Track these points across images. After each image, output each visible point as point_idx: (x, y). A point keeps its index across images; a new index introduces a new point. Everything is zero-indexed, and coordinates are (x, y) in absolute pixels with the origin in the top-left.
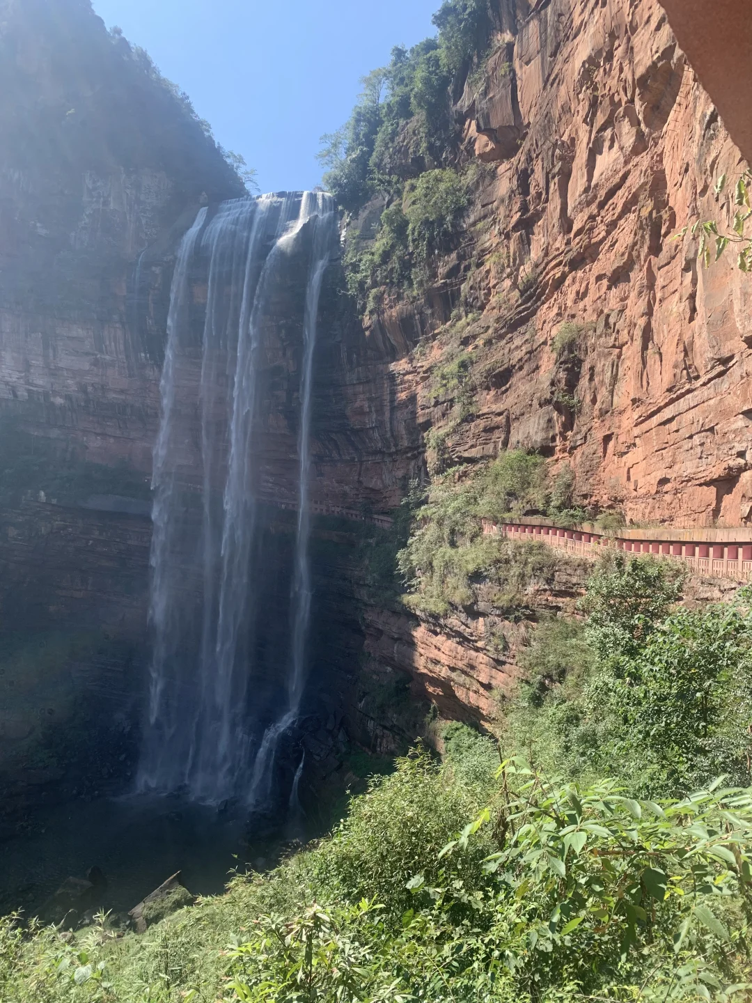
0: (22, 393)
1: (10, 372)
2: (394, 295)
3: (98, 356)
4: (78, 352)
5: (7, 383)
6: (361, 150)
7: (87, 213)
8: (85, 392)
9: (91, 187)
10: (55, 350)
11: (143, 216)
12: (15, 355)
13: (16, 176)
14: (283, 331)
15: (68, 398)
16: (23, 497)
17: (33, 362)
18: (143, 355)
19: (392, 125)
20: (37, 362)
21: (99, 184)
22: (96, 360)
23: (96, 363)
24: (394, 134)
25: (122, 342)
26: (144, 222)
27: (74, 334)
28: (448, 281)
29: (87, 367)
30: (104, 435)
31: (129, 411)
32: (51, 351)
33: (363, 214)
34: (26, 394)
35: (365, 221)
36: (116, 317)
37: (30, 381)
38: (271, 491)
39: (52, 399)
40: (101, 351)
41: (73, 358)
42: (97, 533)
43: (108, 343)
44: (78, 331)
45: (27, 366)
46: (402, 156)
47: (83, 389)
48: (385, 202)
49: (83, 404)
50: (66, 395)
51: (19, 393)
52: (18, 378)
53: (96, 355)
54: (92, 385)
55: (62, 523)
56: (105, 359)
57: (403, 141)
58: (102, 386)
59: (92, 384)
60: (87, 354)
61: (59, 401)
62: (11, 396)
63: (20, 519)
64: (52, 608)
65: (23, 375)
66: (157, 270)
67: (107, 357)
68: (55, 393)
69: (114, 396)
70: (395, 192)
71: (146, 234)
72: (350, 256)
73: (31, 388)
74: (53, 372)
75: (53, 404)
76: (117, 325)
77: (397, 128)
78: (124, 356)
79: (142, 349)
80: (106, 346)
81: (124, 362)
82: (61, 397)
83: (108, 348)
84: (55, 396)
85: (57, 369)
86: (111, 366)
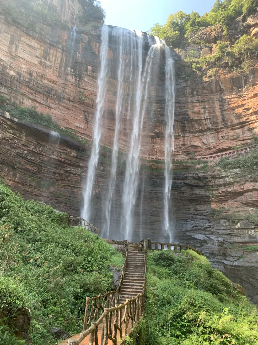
3: (43, 60)
4: (31, 54)
8: (31, 74)
10: (17, 47)
15: (19, 74)
18: (69, 69)
22: (42, 62)
23: (40, 63)
25: (59, 58)
27: (32, 44)
29: (36, 62)
31: (53, 92)
32: (14, 47)
36: (60, 46)
39: (8, 71)
40: (45, 59)
41: (28, 55)
43: (51, 56)
44: (35, 44)
46: (207, 36)
48: (200, 48)
49: (27, 80)
50: (18, 72)
53: (42, 60)
54: (37, 72)
56: (46, 63)
58: (42, 75)
60: (37, 57)
61: (12, 73)
67: (48, 63)
68: (11, 68)
69: (47, 82)
74: (13, 57)
75: (7, 73)
76: (59, 50)
78: (58, 66)
79: (70, 66)
80: (49, 57)
81: (57, 69)
82: (14, 71)
83: (50, 59)
84: (10, 70)
85: (17, 56)
86: (49, 68)
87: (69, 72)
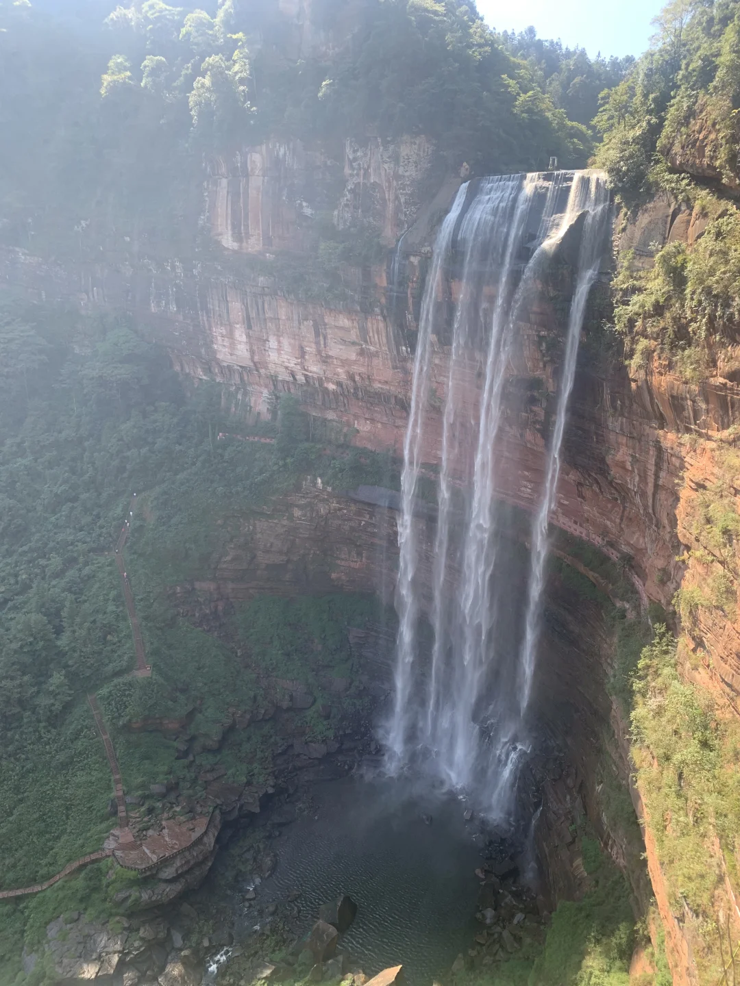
0: (301, 378)
1: (289, 358)
2: (664, 360)
3: (364, 346)
4: (345, 341)
5: (287, 368)
6: (649, 123)
7: (349, 188)
8: (353, 380)
9: (351, 157)
10: (325, 338)
11: (402, 194)
12: (292, 341)
13: (282, 151)
14: (544, 345)
15: (339, 384)
16: (304, 483)
17: (307, 349)
18: (404, 348)
19: (690, 96)
20: (310, 349)
21: (359, 154)
22: (362, 350)
23: (362, 353)
24: (691, 114)
25: (384, 334)
26: (402, 200)
27: (341, 323)
28: (729, 384)
29: (353, 357)
30: (372, 420)
31: (393, 400)
32: (321, 338)
33: (644, 220)
34: (303, 378)
35: (644, 233)
36: (377, 310)
37: (306, 367)
38: (530, 497)
39: (326, 385)
40: (366, 342)
41: (341, 347)
42: (368, 516)
43: (371, 334)
44: (344, 321)
45: (303, 354)
46: (696, 154)
47: (351, 377)
48: (671, 210)
49: (352, 390)
50: (337, 382)
51: (298, 377)
52: (295, 364)
53: (362, 345)
55: (338, 505)
56: (369, 349)
57: (699, 132)
58: (368, 376)
59: (359, 374)
60: (354, 343)
61: (332, 387)
62: (292, 379)
63: (303, 502)
64: (334, 576)
65: (299, 361)
66: (415, 260)
67: (372, 348)
68: (328, 380)
69: (380, 385)
70: (683, 201)
71: (406, 215)
72: (621, 277)
73: (307, 373)
74: (325, 360)
75: (326, 389)
76: (379, 318)
77: (694, 103)
78: (387, 349)
79: (403, 343)
80: (370, 337)
81: (387, 354)
82: (333, 383)
83: (372, 340)
84: (328, 382)
85: (328, 357)
86: (375, 356)
87: (405, 354)
